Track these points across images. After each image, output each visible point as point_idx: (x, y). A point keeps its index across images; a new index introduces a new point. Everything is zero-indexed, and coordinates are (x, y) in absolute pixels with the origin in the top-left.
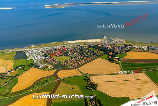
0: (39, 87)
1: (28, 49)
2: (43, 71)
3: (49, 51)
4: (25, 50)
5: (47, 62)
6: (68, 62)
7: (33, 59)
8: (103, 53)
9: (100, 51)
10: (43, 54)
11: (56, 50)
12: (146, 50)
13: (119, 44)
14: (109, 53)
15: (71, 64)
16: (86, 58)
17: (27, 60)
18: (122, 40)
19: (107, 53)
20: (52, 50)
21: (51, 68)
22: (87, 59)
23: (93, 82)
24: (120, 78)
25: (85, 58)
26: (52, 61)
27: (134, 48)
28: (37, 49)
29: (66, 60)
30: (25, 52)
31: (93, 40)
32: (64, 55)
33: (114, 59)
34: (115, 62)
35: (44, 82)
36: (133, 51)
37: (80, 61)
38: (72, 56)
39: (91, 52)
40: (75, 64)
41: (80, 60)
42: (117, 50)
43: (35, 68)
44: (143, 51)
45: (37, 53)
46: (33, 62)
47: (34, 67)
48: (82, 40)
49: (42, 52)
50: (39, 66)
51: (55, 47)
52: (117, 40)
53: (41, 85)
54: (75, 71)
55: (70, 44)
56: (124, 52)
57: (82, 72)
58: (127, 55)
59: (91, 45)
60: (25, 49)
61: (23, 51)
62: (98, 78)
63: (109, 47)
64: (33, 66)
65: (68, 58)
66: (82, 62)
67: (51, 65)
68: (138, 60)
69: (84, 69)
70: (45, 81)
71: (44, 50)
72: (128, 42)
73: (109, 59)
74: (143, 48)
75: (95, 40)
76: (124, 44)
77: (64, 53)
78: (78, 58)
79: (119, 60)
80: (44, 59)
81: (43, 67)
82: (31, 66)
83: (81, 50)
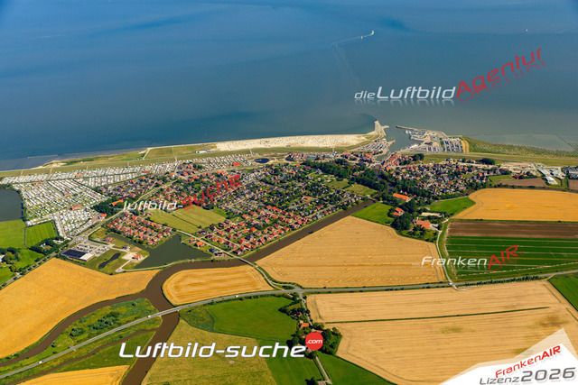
0: (78, 346)
1: (32, 178)
2: (100, 276)
3: (129, 187)
4: (18, 180)
5: (119, 233)
6: (213, 234)
7: (53, 222)
8: (369, 193)
9: (356, 187)
10: (99, 198)
11: (160, 182)
12: (555, 183)
13: (441, 157)
14: (395, 195)
15: (228, 243)
16: (292, 215)
17: (29, 223)
18: (452, 140)
19: (387, 195)
20: (143, 183)
21: (136, 262)
22: (299, 219)
23: (319, 321)
24: (439, 302)
25: (289, 217)
26: (141, 230)
27: (505, 173)
28: (72, 175)
29: (203, 227)
30: (18, 192)
31: (325, 136)
33: (418, 221)
34: (418, 232)
35: (103, 324)
36: (500, 186)
37: (266, 231)
38: (230, 207)
39: (314, 189)
40: (245, 242)
41: (265, 226)
42: (432, 181)
43: (65, 259)
44: (544, 188)
45: (75, 195)
46: (55, 236)
47: (57, 257)
48: (277, 139)
49: (97, 190)
50: (84, 254)
51: (155, 169)
52: (432, 138)
53: (89, 337)
54: (244, 272)
55: (226, 154)
56: (462, 191)
57: (269, 277)
58: (473, 203)
59: (318, 159)
60: (19, 175)
61: (9, 185)
62: (344, 306)
63: (394, 167)
64: (54, 254)
65: (215, 217)
66: (277, 233)
67: (137, 249)
68: (520, 228)
69: (281, 266)
70: (107, 319)
71: (104, 179)
72: (482, 146)
73: (392, 219)
74: (544, 175)
75: (334, 136)
76: (461, 157)
77: (197, 194)
78: (259, 218)
79: (437, 225)
80: (103, 219)
81: (98, 255)
82: (46, 253)
83: (270, 184)
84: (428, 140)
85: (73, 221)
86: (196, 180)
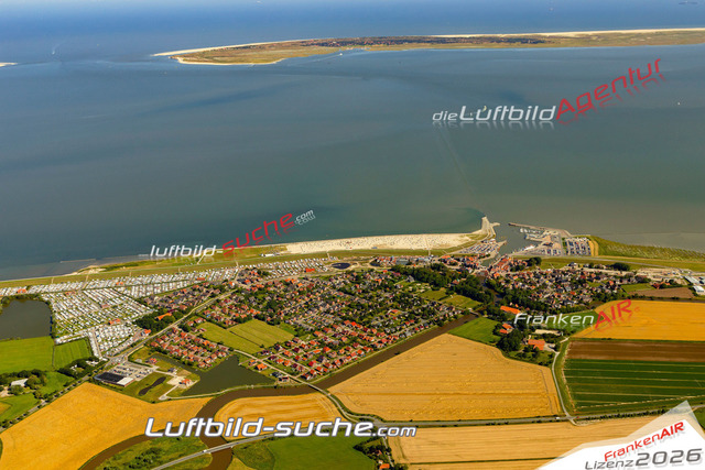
1: (65, 286)
2: (140, 404)
3: (179, 298)
4: (48, 289)
5: (165, 353)
7: (87, 339)
8: (470, 305)
9: (455, 298)
10: (143, 311)
11: (217, 292)
13: (562, 261)
14: (503, 308)
16: (375, 332)
17: (58, 340)
18: (578, 240)
19: (493, 307)
20: (196, 293)
21: (184, 387)
22: (383, 337)
23: (402, 461)
26: (191, 350)
27: (643, 281)
28: (112, 283)
29: (267, 346)
30: (48, 303)
31: (419, 236)
32: (256, 317)
33: (530, 340)
34: (530, 354)
36: (634, 297)
37: (342, 351)
39: (403, 301)
40: (316, 365)
41: (341, 345)
42: (550, 291)
43: (99, 383)
44: (690, 300)
45: (115, 307)
46: (89, 356)
47: (89, 381)
48: (361, 239)
49: (141, 301)
50: (121, 378)
51: (212, 276)
52: (553, 237)
54: (313, 401)
55: (297, 257)
56: (587, 304)
57: (344, 408)
59: (410, 264)
60: (49, 283)
61: (37, 295)
62: (434, 443)
63: (504, 274)
64: (87, 377)
66: (355, 355)
68: (657, 348)
69: (359, 393)
70: (147, 457)
71: (150, 288)
72: (615, 248)
73: (498, 338)
74: (691, 284)
75: (431, 236)
76: (587, 261)
77: (261, 306)
78: (334, 336)
79: (553, 345)
80: (146, 336)
81: (138, 380)
82: (77, 376)
83: (350, 294)
84: (547, 240)
85: (110, 338)
86: (260, 289)
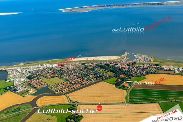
1: (13, 68)
2: (20, 97)
3: (39, 71)
5: (31, 85)
6: (58, 86)
7: (14, 81)
8: (112, 74)
9: (109, 73)
10: (30, 75)
11: (49, 70)
12: (178, 72)
13: (142, 63)
14: (120, 75)
15: (61, 89)
17: (7, 81)
18: (149, 58)
19: (117, 75)
20: (44, 70)
21: (32, 93)
24: (119, 109)
25: (84, 81)
26: (37, 84)
32: (57, 76)
33: (124, 84)
35: (15, 110)
36: (157, 73)
38: (67, 78)
39: (95, 73)
40: (67, 88)
41: (75, 84)
42: (135, 71)
43: (12, 92)
44: (173, 74)
45: (23, 73)
46: (12, 85)
49: (30, 72)
50: (18, 90)
52: (142, 57)
53: (10, 114)
54: (63, 97)
55: (73, 62)
56: (143, 75)
57: (69, 99)
58: (146, 78)
59: (101, 64)
60: (10, 67)
61: (6, 70)
64: (10, 90)
65: (61, 81)
67: (34, 89)
69: (74, 96)
72: (158, 60)
73: (116, 83)
74: (175, 70)
76: (149, 64)
77: (59, 74)
78: (74, 81)
81: (22, 91)
82: (7, 90)
83: (82, 71)
85: (19, 81)
86: (60, 70)
